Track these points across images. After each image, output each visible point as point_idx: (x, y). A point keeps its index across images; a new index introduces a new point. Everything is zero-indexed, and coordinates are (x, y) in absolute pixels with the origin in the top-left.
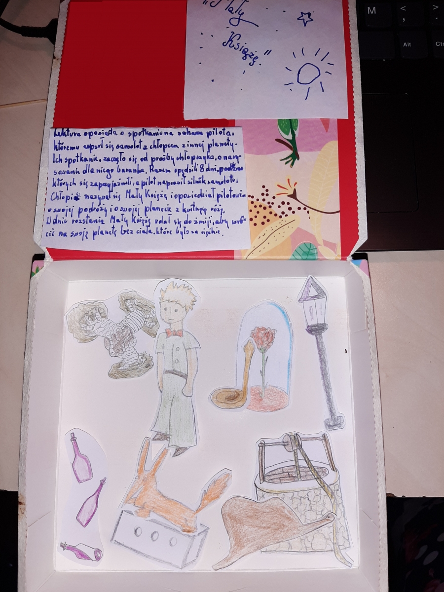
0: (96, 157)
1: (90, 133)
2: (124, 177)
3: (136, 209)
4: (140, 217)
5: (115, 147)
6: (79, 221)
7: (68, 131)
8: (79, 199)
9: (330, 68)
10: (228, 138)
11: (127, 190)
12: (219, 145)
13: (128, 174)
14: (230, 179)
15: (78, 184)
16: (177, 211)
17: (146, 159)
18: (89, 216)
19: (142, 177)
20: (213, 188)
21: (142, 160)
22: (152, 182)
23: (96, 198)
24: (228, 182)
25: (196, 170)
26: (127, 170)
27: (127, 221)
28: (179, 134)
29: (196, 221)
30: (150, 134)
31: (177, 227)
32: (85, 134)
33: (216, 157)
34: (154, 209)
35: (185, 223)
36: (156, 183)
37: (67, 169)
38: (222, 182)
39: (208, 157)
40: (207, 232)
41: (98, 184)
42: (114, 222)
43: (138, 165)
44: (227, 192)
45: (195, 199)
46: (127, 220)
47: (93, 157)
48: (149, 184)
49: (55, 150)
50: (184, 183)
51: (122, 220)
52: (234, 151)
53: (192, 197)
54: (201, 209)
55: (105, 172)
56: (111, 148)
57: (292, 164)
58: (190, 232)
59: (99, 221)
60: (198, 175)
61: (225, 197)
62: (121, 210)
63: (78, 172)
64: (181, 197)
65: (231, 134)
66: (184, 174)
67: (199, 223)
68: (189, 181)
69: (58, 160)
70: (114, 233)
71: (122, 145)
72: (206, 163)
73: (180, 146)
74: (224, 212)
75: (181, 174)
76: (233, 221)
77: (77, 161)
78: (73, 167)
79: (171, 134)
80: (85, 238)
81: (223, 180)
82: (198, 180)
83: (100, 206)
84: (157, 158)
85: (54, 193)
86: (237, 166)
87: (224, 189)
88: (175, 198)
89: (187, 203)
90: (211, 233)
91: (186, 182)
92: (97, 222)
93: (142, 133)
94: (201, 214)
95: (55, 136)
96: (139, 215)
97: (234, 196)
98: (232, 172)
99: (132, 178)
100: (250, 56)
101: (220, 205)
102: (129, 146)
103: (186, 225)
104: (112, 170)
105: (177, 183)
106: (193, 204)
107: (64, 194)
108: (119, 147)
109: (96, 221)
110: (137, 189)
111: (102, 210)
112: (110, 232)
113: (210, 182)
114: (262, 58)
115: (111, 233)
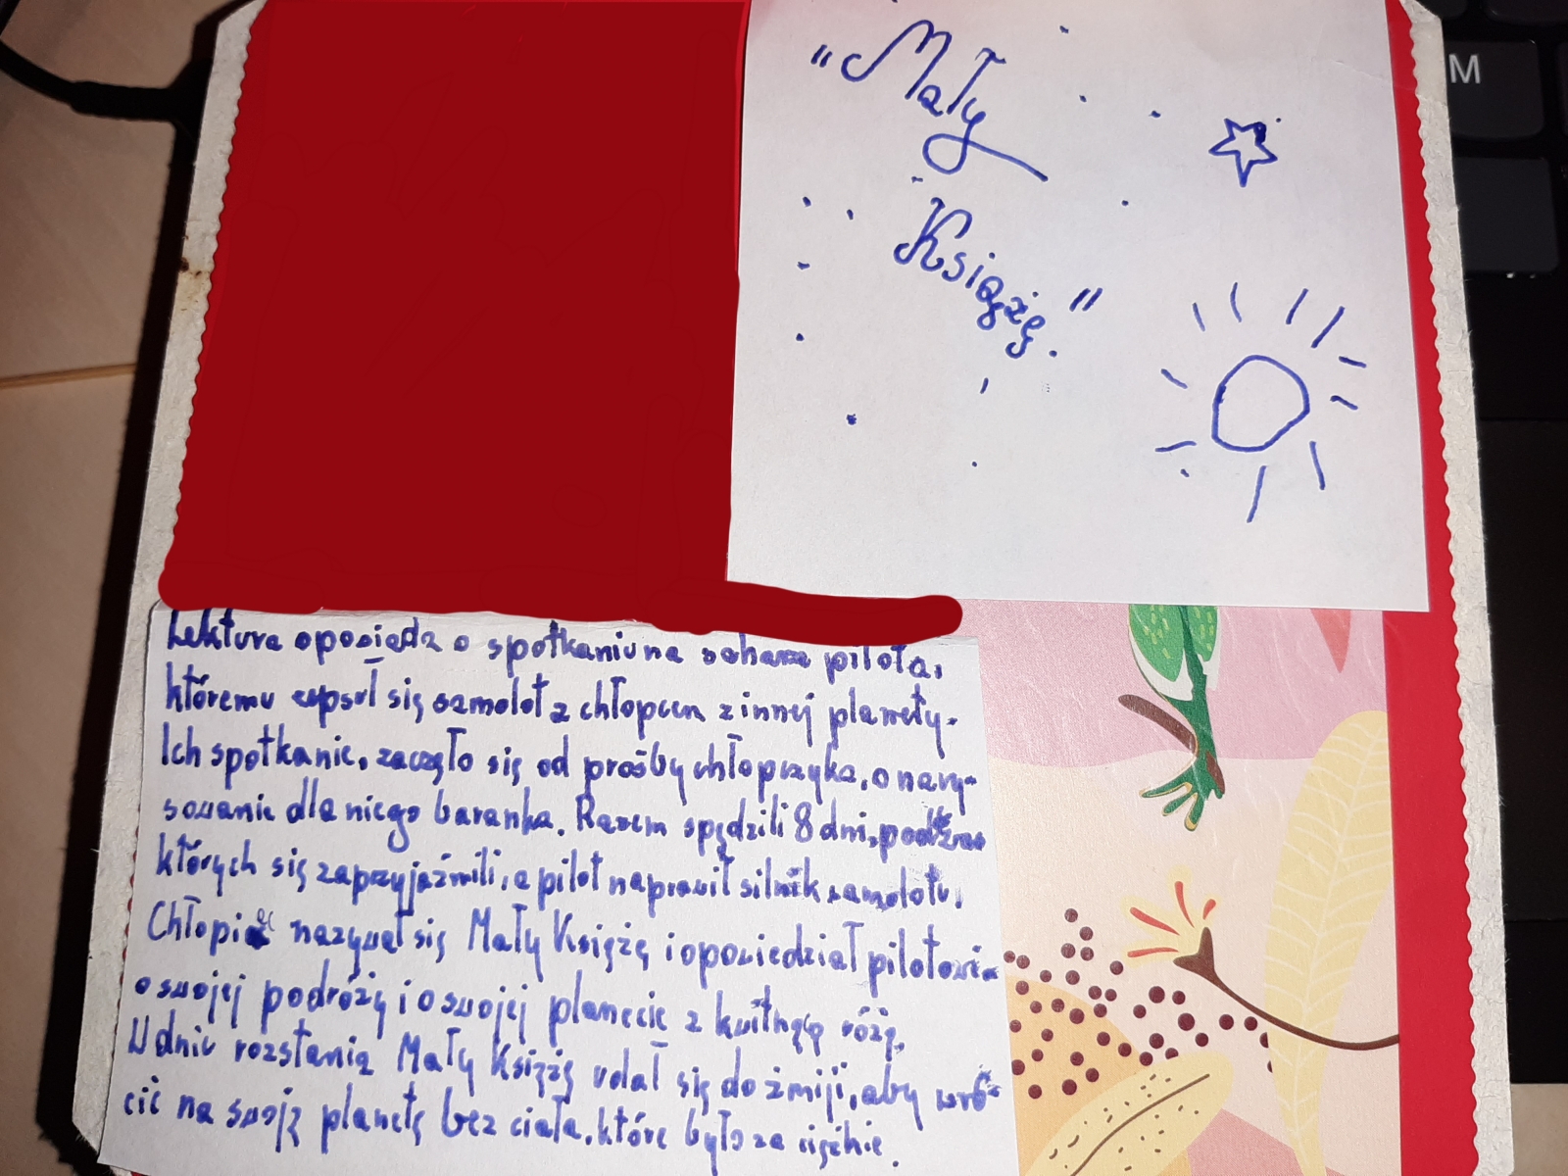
0: (347, 749)
1: (320, 637)
2: (464, 845)
3: (511, 1005)
4: (528, 1047)
5: (427, 702)
6: (263, 1052)
7: (227, 622)
8: (266, 942)
9: (1346, 381)
10: (917, 687)
11: (476, 913)
12: (880, 716)
13: (479, 834)
14: (925, 885)
15: (265, 868)
16: (692, 1028)
17: (560, 765)
18: (306, 1027)
19: (541, 853)
20: (853, 925)
21: (542, 768)
22: (583, 879)
23: (338, 940)
24: (918, 902)
25: (777, 830)
26: (477, 814)
27: (469, 1068)
28: (709, 656)
29: (777, 1086)
30: (582, 652)
31: (692, 1113)
32: (302, 641)
33: (864, 773)
34: (590, 1012)
35: (725, 1093)
36: (604, 883)
37: (218, 796)
38: (891, 900)
39: (830, 772)
40: (823, 1144)
41: (350, 876)
42: (415, 1070)
43: (527, 790)
44: (916, 951)
45: (774, 973)
46: (470, 1063)
47: (332, 748)
48: (573, 889)
49: (169, 706)
50: (726, 892)
51: (450, 1062)
52: (942, 755)
53: (761, 962)
54: (798, 1025)
55: (380, 818)
56: (413, 709)
57: (1196, 815)
58: (749, 1142)
59: (350, 1061)
60: (784, 854)
61: (904, 974)
62: (445, 1010)
63: (267, 811)
64: (711, 957)
65: (931, 670)
66: (724, 845)
67: (791, 1098)
68: (744, 884)
69: (182, 753)
70: (413, 1122)
71: (460, 698)
72: (820, 802)
73: (712, 713)
74: (901, 1047)
75: (712, 843)
76: (940, 1093)
77: (265, 763)
78: (247, 786)
79: (673, 654)
80: (286, 1137)
81: (897, 889)
82: (788, 881)
83: (357, 983)
84: (611, 764)
85: (161, 904)
86: (956, 827)
87: (902, 933)
88: (686, 962)
89: (738, 988)
90: (841, 1148)
91: (736, 888)
92: (340, 1064)
93: (548, 643)
94: (799, 1049)
95: (170, 646)
96: (523, 1041)
97: (945, 969)
98: (932, 854)
99: (497, 853)
100: (1010, 313)
101: (884, 1012)
102: (489, 702)
103: (729, 1103)
104: (414, 812)
105: (692, 886)
106: (762, 996)
107: (204, 915)
108: (446, 704)
109: (335, 1058)
110: (519, 908)
111: (363, 1001)
112: (396, 1118)
113: (840, 891)
114: (1062, 326)
115: (401, 1123)
